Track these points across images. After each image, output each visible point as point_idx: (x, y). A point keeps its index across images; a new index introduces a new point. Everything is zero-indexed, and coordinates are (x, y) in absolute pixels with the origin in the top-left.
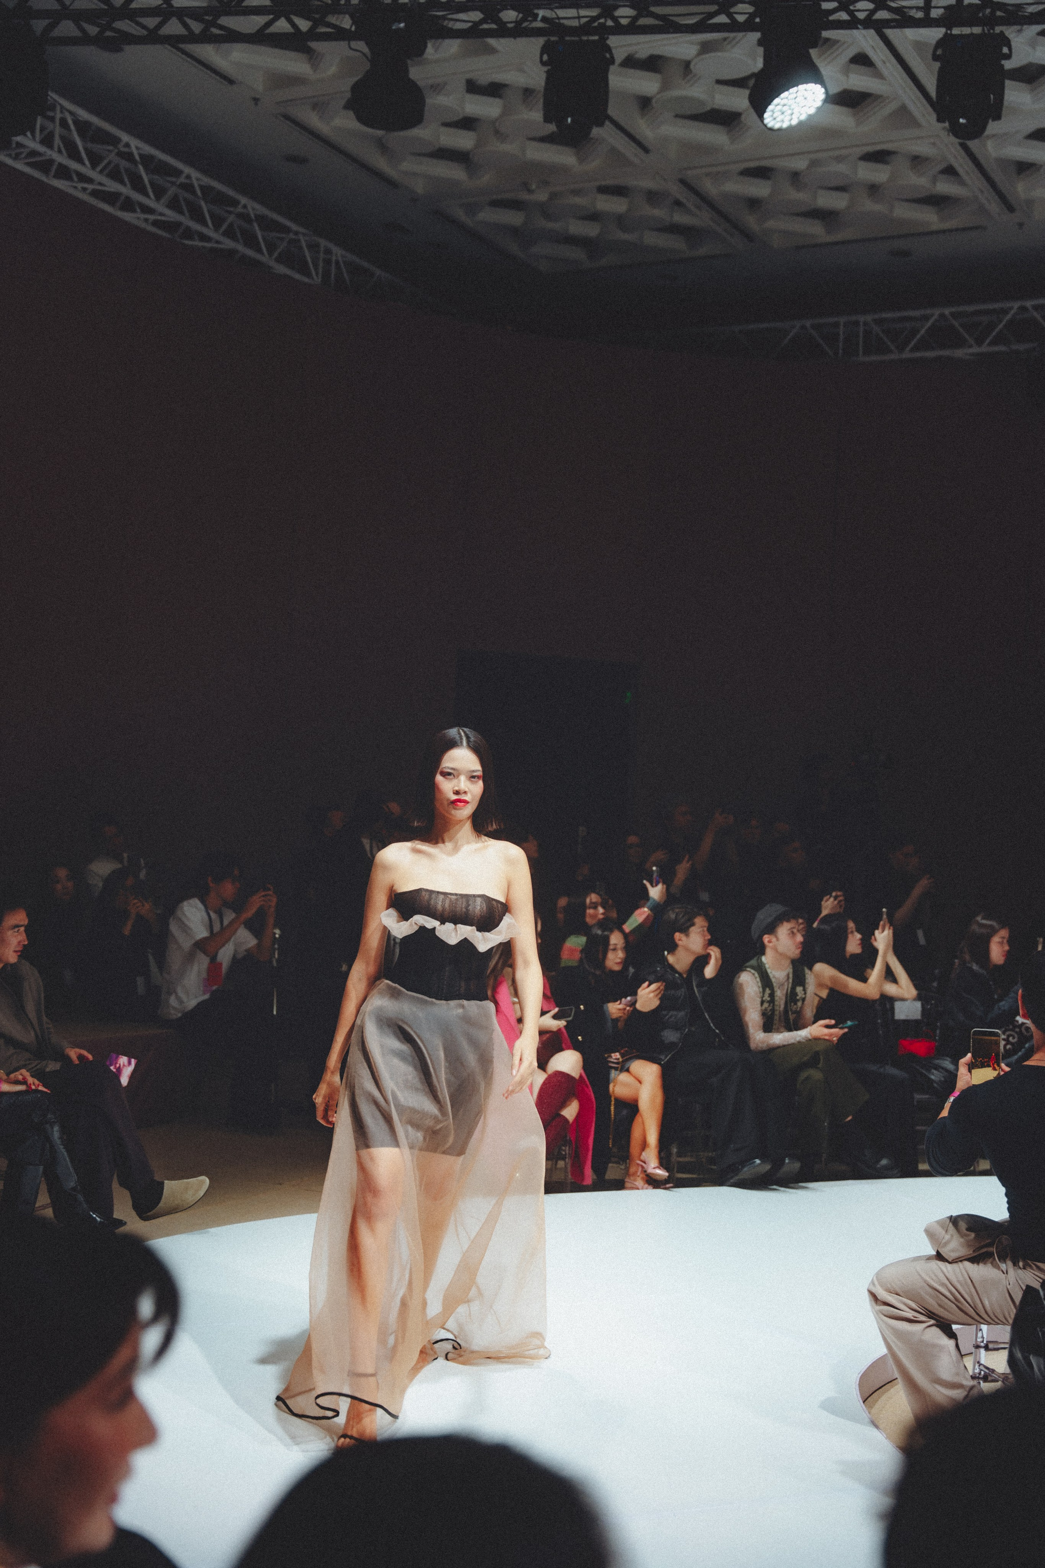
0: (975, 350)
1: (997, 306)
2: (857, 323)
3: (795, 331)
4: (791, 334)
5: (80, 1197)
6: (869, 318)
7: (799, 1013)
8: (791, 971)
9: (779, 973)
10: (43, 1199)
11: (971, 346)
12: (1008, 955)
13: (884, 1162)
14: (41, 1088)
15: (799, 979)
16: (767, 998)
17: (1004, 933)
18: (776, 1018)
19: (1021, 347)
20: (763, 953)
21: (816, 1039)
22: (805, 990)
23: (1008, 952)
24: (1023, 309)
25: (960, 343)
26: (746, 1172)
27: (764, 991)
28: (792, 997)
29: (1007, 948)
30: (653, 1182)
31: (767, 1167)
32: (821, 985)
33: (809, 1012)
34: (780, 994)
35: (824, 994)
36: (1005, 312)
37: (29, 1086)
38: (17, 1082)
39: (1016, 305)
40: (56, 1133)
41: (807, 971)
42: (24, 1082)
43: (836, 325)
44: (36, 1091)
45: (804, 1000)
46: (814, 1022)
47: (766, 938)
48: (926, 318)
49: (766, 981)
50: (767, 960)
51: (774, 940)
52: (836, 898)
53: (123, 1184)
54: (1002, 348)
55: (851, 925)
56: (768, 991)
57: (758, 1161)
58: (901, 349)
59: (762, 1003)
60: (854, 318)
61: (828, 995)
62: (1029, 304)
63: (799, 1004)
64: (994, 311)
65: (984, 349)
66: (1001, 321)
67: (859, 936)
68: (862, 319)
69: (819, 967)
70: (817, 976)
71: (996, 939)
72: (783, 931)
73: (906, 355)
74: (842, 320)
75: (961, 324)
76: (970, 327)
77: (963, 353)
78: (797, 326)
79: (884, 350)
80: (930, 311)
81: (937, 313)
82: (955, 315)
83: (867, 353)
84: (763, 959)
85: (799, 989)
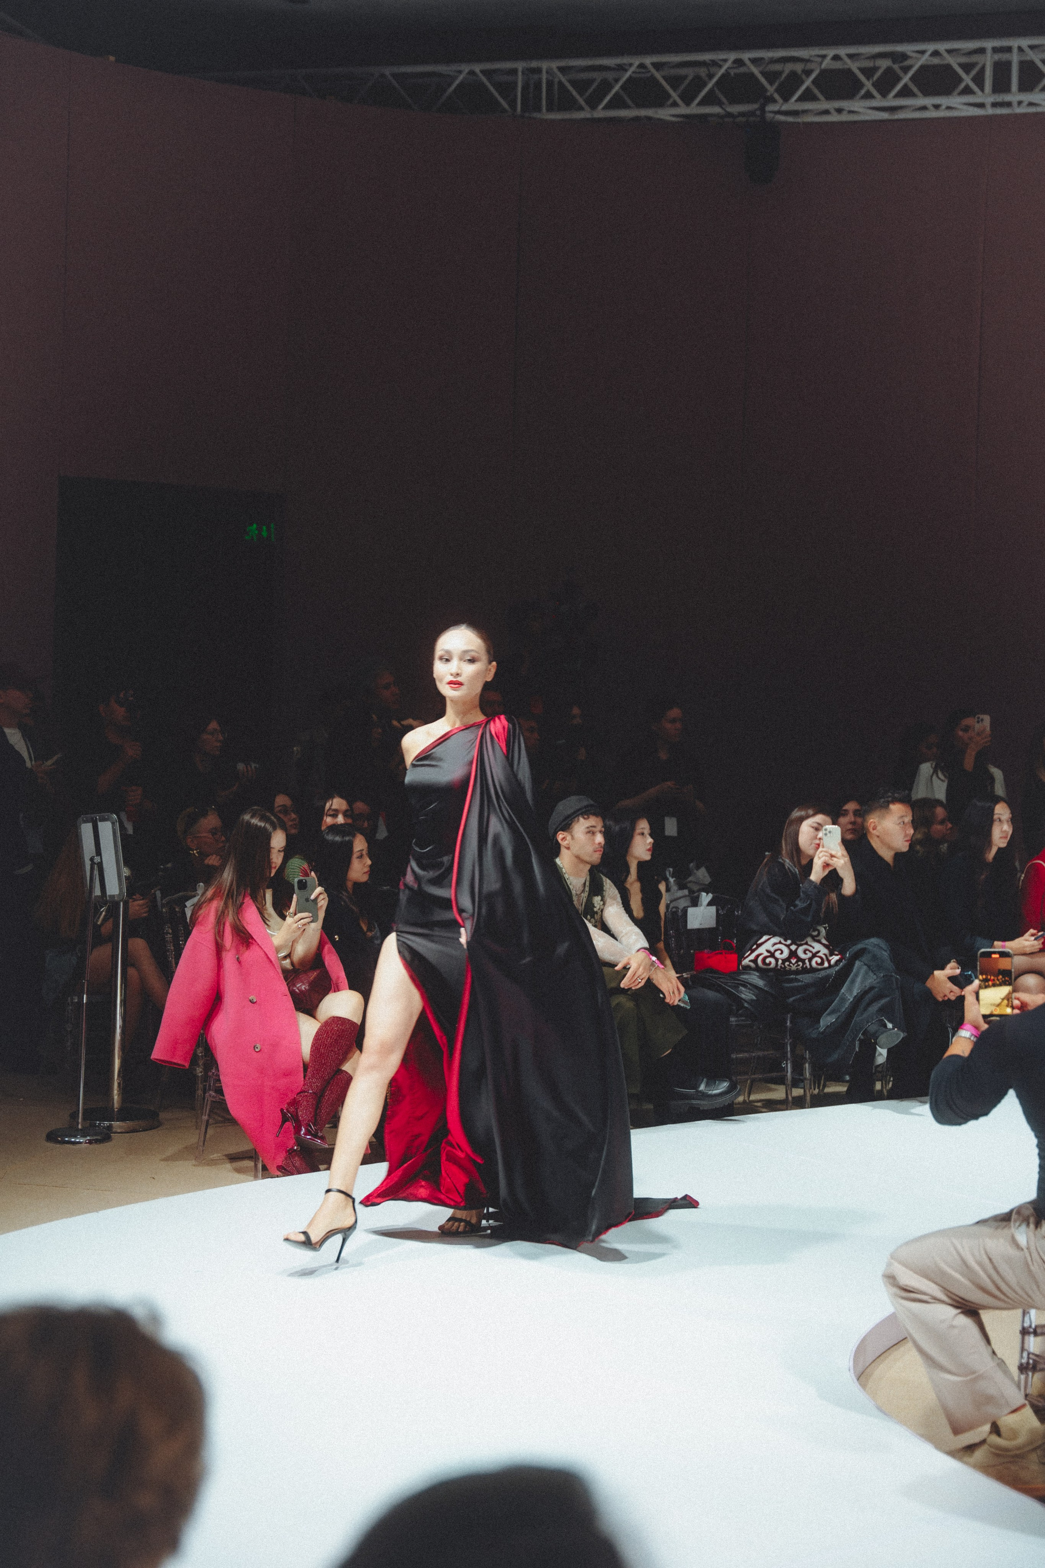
0: (683, 110)
1: (707, 57)
2: (538, 71)
3: (461, 77)
4: (457, 82)
6: (554, 65)
8: (588, 879)
9: (577, 880)
11: (676, 105)
15: (597, 888)
19: (735, 109)
24: (739, 62)
25: (661, 99)
36: (715, 64)
39: (732, 56)
43: (514, 71)
47: (560, 836)
48: (622, 68)
50: (562, 863)
51: (569, 838)
54: (716, 110)
58: (593, 107)
60: (534, 64)
62: (746, 56)
64: (703, 63)
65: (694, 109)
66: (711, 76)
68: (545, 65)
73: (600, 113)
74: (520, 66)
75: (664, 77)
76: (675, 82)
77: (665, 114)
78: (461, 72)
79: (572, 105)
80: (625, 60)
81: (637, 63)
82: (658, 66)
83: (550, 109)
84: (558, 861)
85: (597, 900)
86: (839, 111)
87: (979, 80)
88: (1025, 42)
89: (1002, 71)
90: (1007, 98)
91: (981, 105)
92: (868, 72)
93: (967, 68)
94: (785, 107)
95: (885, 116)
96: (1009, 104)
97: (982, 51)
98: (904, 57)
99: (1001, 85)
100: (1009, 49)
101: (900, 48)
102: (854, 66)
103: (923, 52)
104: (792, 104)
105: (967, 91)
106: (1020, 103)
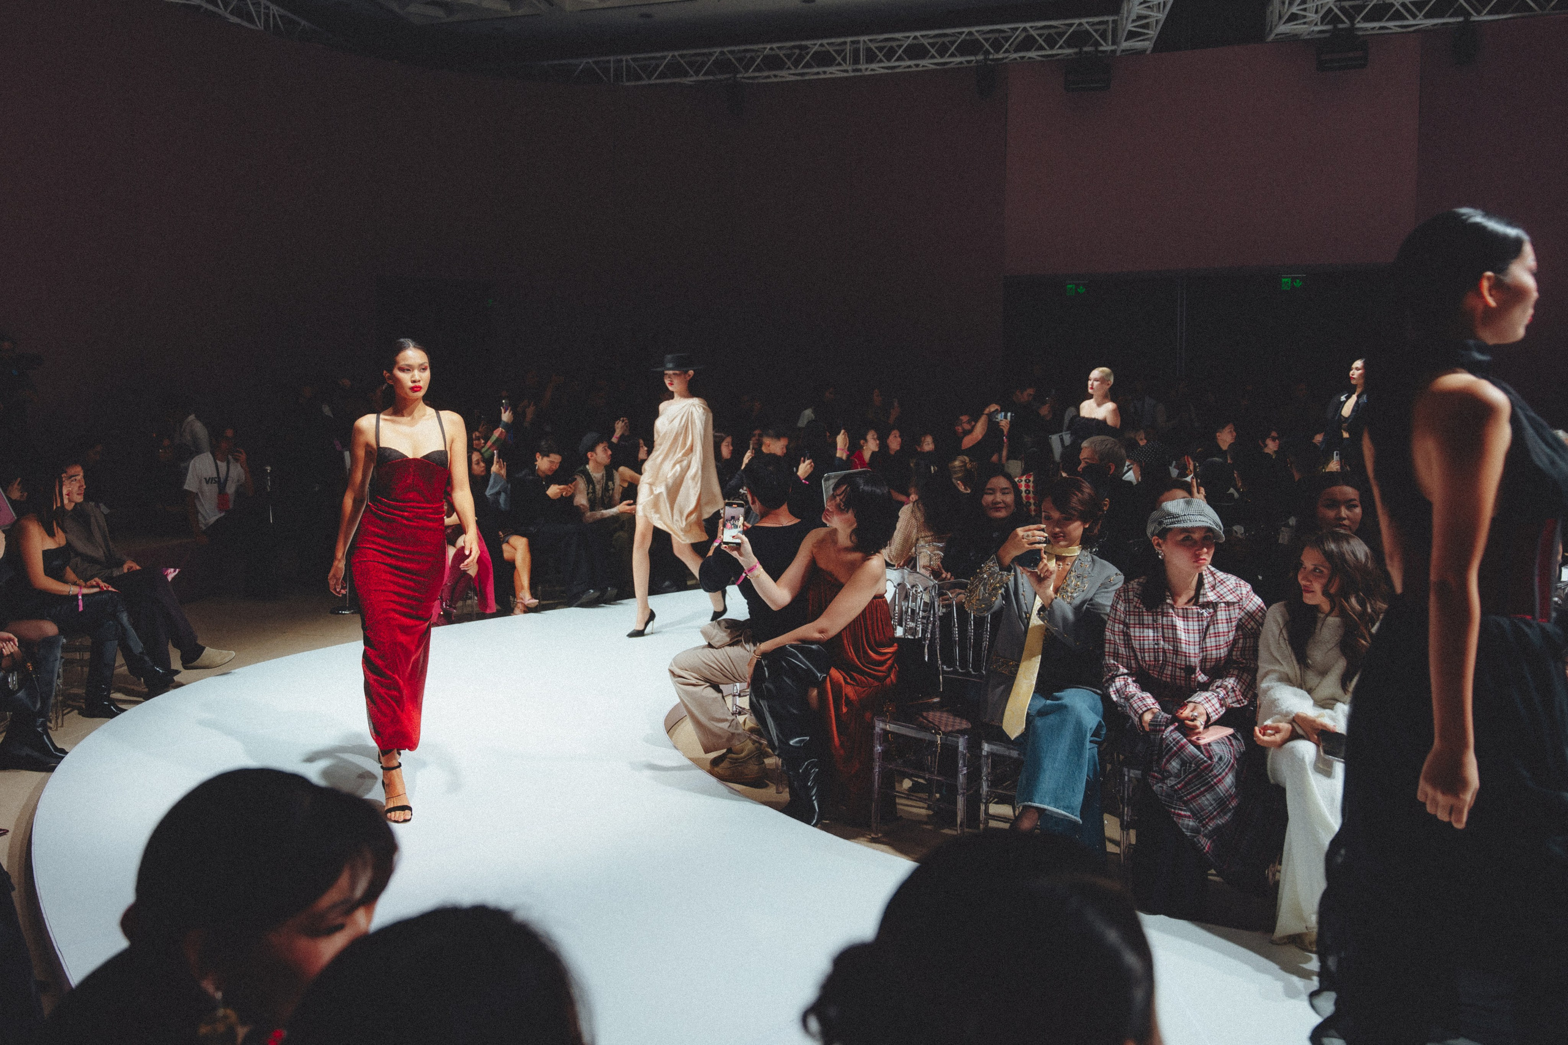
0: (694, 78)
1: (706, 51)
2: (621, 61)
3: (582, 65)
4: (581, 67)
5: (147, 658)
6: (629, 57)
7: (611, 497)
8: (605, 473)
9: (597, 475)
10: (120, 660)
11: (691, 76)
12: (733, 453)
13: (667, 583)
14: (110, 589)
15: (609, 477)
16: (590, 490)
17: (729, 439)
18: (597, 501)
19: (721, 77)
20: (588, 463)
21: (623, 513)
22: (613, 483)
23: (733, 450)
24: (722, 53)
25: (686, 74)
26: (585, 598)
27: (589, 487)
28: (606, 489)
29: (731, 448)
30: (528, 610)
31: (598, 594)
32: (623, 480)
33: (617, 497)
34: (598, 487)
35: (626, 485)
36: (711, 54)
37: (101, 588)
38: (93, 587)
39: (718, 50)
40: (125, 618)
41: (614, 471)
42: (98, 586)
43: (609, 62)
44: (108, 591)
45: (613, 489)
46: (620, 503)
47: (589, 454)
48: (664, 58)
49: (589, 480)
50: (589, 467)
51: (594, 455)
52: (623, 421)
53: (176, 646)
54: (711, 77)
55: (641, 441)
56: (591, 486)
57: (592, 591)
58: (649, 79)
59: (588, 494)
60: (619, 57)
61: (628, 486)
62: (725, 49)
63: (611, 492)
64: (704, 54)
65: (701, 78)
66: (709, 60)
67: (646, 449)
68: (624, 58)
69: (622, 469)
70: (621, 475)
71: (724, 444)
72: (600, 449)
73: (652, 82)
74: (612, 58)
75: (685, 62)
76: (691, 64)
77: (687, 81)
78: (584, 62)
79: (640, 78)
80: (666, 53)
81: (671, 55)
82: (681, 56)
83: (628, 80)
84: (587, 466)
85: (610, 483)
86: (775, 76)
87: (844, 59)
88: (866, 38)
89: (856, 52)
90: (859, 67)
91: (846, 71)
92: (789, 57)
93: (838, 52)
94: (745, 75)
95: (799, 78)
96: (860, 70)
97: (845, 43)
98: (806, 47)
99: (856, 61)
100: (858, 42)
101: (803, 43)
102: (831, 49)
103: (815, 45)
104: (750, 74)
105: (839, 64)
106: (866, 69)
